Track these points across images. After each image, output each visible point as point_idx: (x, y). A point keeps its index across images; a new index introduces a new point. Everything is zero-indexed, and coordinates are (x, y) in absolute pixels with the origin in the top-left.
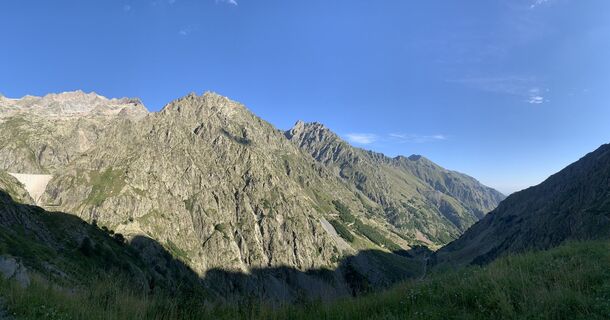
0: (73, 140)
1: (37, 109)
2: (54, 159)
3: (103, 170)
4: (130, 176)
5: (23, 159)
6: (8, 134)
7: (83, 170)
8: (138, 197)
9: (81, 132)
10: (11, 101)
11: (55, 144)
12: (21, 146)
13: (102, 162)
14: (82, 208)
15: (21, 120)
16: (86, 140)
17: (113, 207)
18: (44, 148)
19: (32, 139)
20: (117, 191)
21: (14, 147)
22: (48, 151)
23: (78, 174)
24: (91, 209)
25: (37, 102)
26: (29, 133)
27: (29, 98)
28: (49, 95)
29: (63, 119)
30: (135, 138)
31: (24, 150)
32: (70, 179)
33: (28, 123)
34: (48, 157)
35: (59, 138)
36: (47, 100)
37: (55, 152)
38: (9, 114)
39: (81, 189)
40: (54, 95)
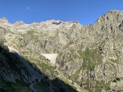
0: (57, 38)
1: (38, 27)
2: (51, 46)
3: (84, 50)
4: (105, 52)
5: (38, 47)
6: (29, 37)
7: (73, 50)
8: (115, 64)
9: (60, 34)
10: (28, 25)
11: (50, 40)
12: (36, 42)
13: (82, 46)
14: (81, 72)
15: (33, 32)
16: (62, 38)
17: (101, 71)
18: (46, 42)
19: (40, 38)
20: (100, 61)
21: (34, 42)
22: (48, 43)
23: (72, 53)
24: (87, 72)
25: (38, 25)
26: (38, 36)
27: (34, 23)
28: (42, 22)
29: (50, 30)
30: (97, 32)
31: (38, 43)
32: (69, 56)
33: (37, 32)
34: (48, 46)
35: (51, 37)
36: (42, 23)
37: (51, 43)
38: (28, 30)
39: (77, 60)
40: (44, 22)
